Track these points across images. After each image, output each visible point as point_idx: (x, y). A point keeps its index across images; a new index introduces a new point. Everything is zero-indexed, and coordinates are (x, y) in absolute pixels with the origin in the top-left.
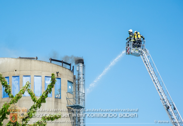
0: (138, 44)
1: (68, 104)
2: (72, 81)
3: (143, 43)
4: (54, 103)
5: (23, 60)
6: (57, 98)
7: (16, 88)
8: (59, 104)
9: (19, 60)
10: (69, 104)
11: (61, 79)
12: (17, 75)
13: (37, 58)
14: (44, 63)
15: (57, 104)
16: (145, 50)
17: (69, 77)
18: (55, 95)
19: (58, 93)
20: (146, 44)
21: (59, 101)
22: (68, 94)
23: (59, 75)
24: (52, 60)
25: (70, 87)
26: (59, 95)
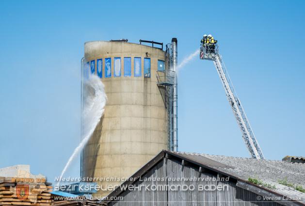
0: (212, 49)
1: (158, 82)
2: (164, 60)
3: (216, 47)
4: (143, 82)
5: (114, 43)
6: (147, 77)
7: (108, 69)
8: (149, 82)
9: (110, 43)
10: (160, 82)
11: (151, 59)
12: (109, 57)
13: (127, 40)
14: (133, 45)
15: (146, 83)
16: (218, 56)
17: (159, 56)
18: (145, 75)
19: (148, 72)
20: (219, 48)
21: (149, 79)
22: (159, 72)
23: (148, 55)
24: (141, 41)
25: (161, 66)
26: (149, 74)
